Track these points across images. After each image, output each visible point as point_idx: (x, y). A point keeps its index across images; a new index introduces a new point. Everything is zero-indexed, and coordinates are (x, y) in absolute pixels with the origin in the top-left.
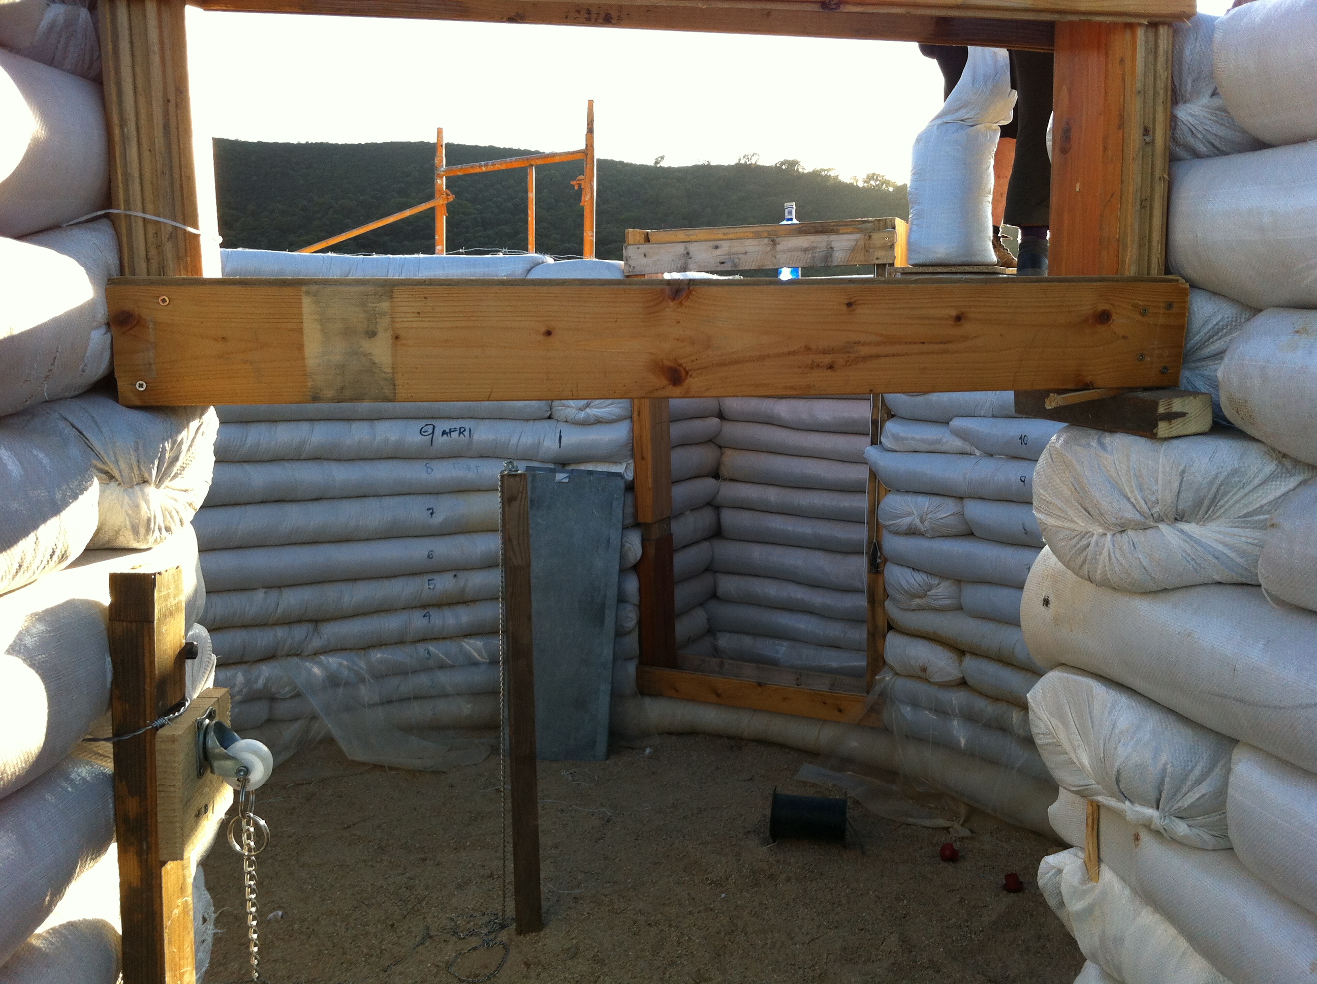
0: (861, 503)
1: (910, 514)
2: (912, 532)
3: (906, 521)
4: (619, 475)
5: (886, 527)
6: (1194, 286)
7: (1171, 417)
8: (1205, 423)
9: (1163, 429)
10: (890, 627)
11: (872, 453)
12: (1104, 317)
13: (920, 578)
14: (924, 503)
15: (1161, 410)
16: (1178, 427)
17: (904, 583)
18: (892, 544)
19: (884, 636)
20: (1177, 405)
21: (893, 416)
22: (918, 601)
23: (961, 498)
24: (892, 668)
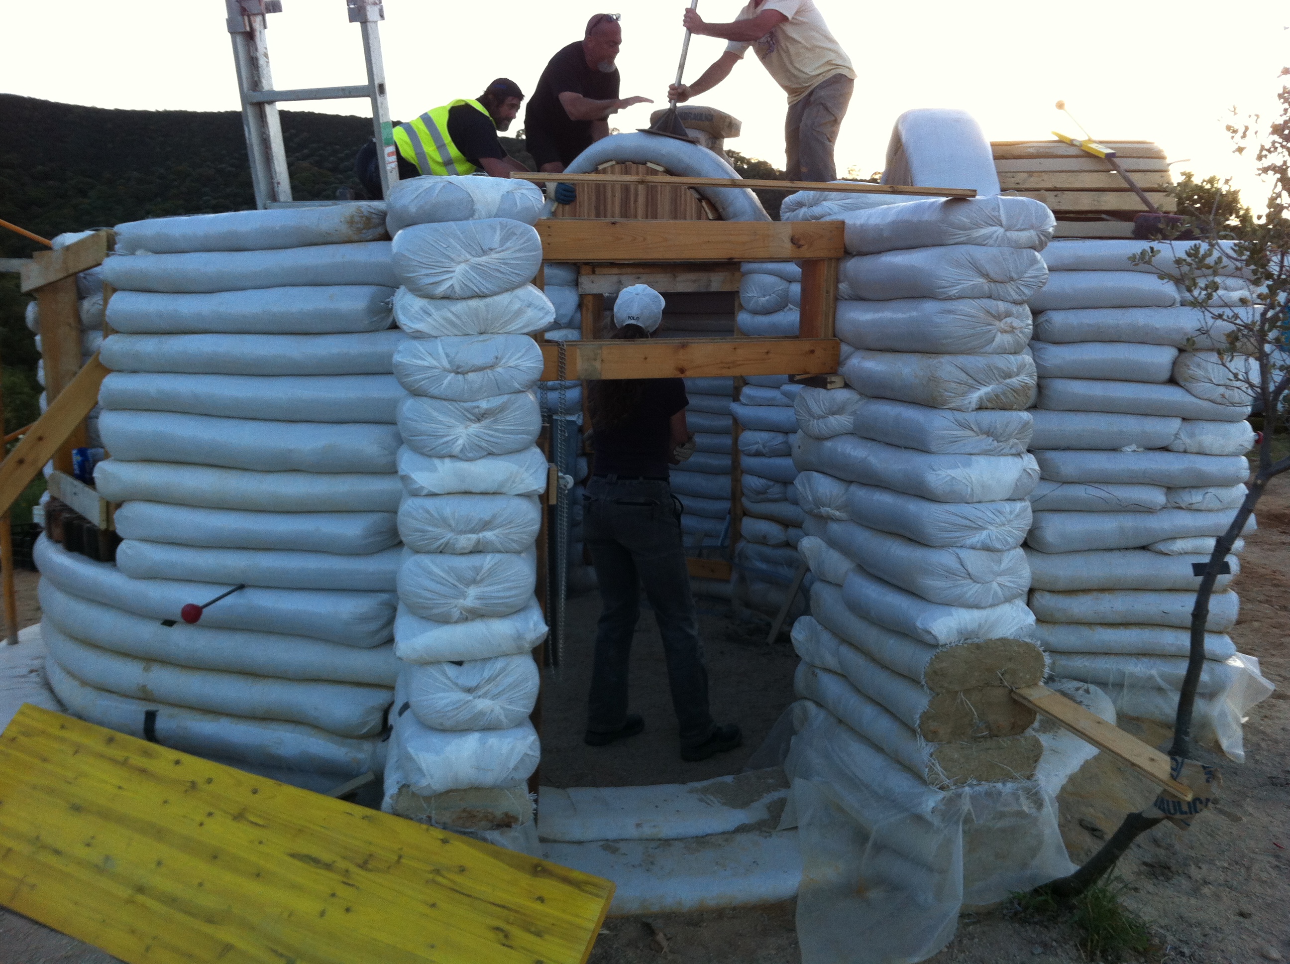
0: (727, 441)
1: (757, 443)
2: (758, 454)
3: (755, 447)
4: (574, 422)
5: (743, 451)
6: (841, 340)
7: (831, 382)
8: (842, 384)
9: (829, 386)
10: (745, 514)
11: (736, 408)
12: (812, 352)
13: (763, 481)
14: (765, 436)
15: (828, 380)
16: (833, 386)
17: (753, 485)
18: (747, 462)
19: (741, 520)
20: (833, 379)
21: (747, 384)
22: (762, 496)
23: (787, 433)
24: (745, 539)
